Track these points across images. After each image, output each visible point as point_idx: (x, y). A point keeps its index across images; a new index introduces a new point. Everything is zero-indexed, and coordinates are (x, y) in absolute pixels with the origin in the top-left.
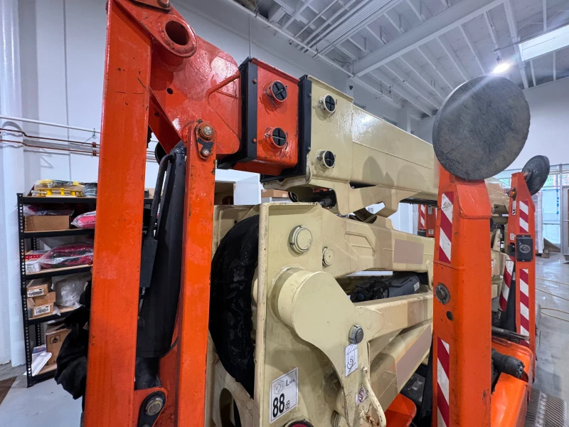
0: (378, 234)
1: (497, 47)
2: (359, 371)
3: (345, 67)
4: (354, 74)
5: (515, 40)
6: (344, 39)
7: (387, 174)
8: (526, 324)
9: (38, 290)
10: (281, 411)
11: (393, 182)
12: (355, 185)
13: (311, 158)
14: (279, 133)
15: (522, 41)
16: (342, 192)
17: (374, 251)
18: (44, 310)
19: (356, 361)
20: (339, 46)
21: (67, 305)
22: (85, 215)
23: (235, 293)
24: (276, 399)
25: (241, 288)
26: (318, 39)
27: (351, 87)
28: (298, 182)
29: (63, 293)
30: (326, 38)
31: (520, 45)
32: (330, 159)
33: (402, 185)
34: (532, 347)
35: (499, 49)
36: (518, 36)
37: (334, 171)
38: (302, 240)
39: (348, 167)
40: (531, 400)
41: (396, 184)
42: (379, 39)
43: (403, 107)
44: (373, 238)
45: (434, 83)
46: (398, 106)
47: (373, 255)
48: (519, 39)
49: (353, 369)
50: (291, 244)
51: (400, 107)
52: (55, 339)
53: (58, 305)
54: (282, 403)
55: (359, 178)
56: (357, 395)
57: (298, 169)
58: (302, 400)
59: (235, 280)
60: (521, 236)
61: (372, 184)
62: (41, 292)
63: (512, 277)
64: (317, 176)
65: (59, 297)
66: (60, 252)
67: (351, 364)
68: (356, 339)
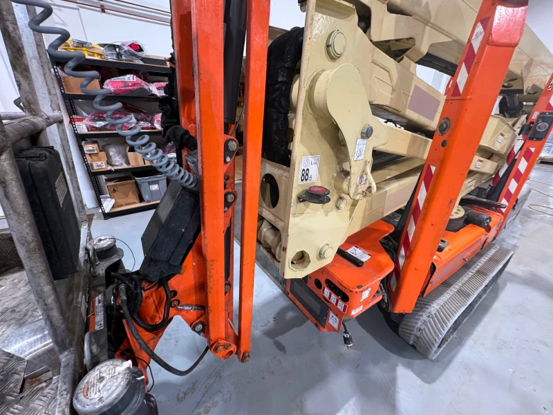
0: (401, 74)
2: (363, 162)
7: (427, 4)
8: (509, 196)
9: (91, 148)
10: (306, 180)
11: (430, 17)
16: (378, 14)
17: (393, 90)
18: (100, 166)
19: (363, 153)
21: (117, 164)
22: (112, 79)
23: (279, 92)
24: (304, 170)
25: (284, 88)
29: (111, 154)
33: (438, 24)
34: (505, 215)
38: (338, 43)
40: (485, 247)
41: (432, 21)
44: (395, 76)
47: (392, 94)
49: (360, 158)
50: (328, 46)
52: (114, 190)
53: (109, 163)
54: (307, 174)
56: (359, 178)
58: (319, 179)
59: (280, 80)
60: (545, 113)
61: (408, 12)
62: (94, 150)
63: (516, 155)
65: (109, 157)
66: (100, 117)
67: (360, 153)
68: (367, 134)
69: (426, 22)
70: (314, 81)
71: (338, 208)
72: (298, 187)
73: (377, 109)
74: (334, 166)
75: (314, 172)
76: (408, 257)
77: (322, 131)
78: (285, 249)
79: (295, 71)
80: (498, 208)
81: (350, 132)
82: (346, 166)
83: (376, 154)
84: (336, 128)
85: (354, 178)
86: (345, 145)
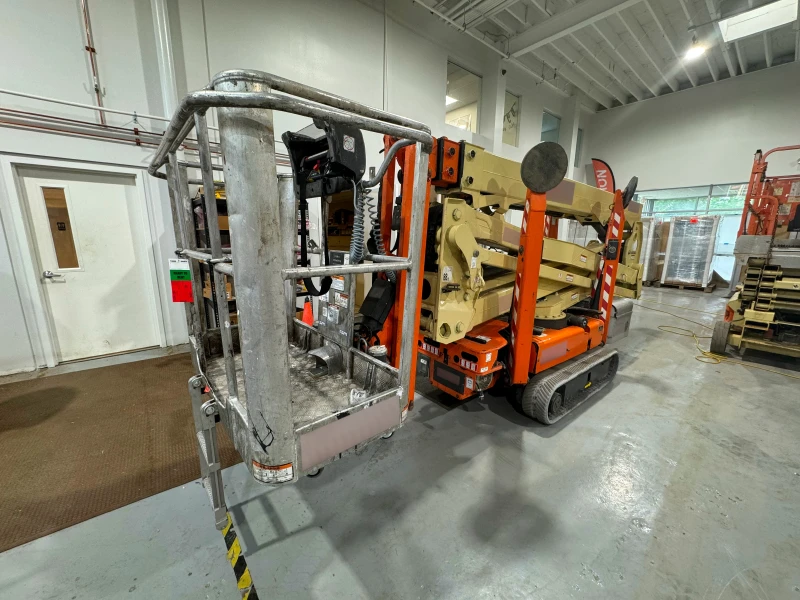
0: (494, 222)
1: (691, 24)
2: (477, 270)
3: (499, 43)
4: (509, 54)
5: (713, 17)
6: (499, 10)
7: (502, 188)
8: (606, 305)
10: (446, 280)
11: (506, 192)
12: (483, 193)
13: (463, 179)
14: (451, 169)
15: (722, 18)
16: (476, 197)
17: (491, 230)
19: (476, 265)
20: (492, 18)
24: (445, 274)
26: (467, 8)
27: (504, 72)
28: (456, 191)
30: (477, 8)
31: (720, 23)
32: (471, 180)
35: (694, 27)
36: (717, 12)
37: (472, 186)
38: (458, 215)
39: (480, 184)
42: (543, 10)
43: (572, 95)
44: (490, 223)
45: (613, 65)
46: (565, 94)
48: (719, 15)
49: (474, 267)
50: (454, 216)
51: (567, 96)
54: (447, 277)
55: (485, 189)
56: (475, 279)
57: (457, 185)
58: (453, 280)
60: (612, 240)
61: (493, 193)
63: (602, 272)
64: (465, 188)
67: (474, 264)
68: (476, 254)
69: (505, 195)
70: (449, 230)
71: (465, 300)
72: (442, 284)
73: (479, 241)
74: (461, 274)
75: (450, 276)
76: (516, 336)
77: (453, 254)
78: (436, 321)
79: (440, 224)
80: (598, 315)
81: (468, 254)
82: (467, 273)
83: (484, 266)
84: (461, 252)
85: (473, 278)
86: (466, 261)
